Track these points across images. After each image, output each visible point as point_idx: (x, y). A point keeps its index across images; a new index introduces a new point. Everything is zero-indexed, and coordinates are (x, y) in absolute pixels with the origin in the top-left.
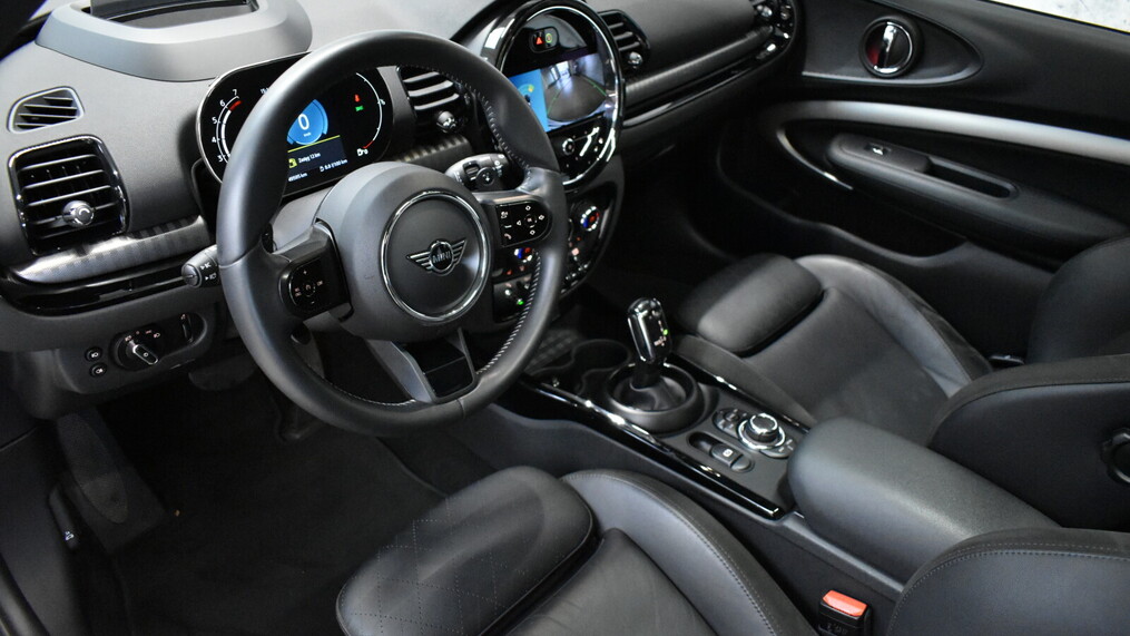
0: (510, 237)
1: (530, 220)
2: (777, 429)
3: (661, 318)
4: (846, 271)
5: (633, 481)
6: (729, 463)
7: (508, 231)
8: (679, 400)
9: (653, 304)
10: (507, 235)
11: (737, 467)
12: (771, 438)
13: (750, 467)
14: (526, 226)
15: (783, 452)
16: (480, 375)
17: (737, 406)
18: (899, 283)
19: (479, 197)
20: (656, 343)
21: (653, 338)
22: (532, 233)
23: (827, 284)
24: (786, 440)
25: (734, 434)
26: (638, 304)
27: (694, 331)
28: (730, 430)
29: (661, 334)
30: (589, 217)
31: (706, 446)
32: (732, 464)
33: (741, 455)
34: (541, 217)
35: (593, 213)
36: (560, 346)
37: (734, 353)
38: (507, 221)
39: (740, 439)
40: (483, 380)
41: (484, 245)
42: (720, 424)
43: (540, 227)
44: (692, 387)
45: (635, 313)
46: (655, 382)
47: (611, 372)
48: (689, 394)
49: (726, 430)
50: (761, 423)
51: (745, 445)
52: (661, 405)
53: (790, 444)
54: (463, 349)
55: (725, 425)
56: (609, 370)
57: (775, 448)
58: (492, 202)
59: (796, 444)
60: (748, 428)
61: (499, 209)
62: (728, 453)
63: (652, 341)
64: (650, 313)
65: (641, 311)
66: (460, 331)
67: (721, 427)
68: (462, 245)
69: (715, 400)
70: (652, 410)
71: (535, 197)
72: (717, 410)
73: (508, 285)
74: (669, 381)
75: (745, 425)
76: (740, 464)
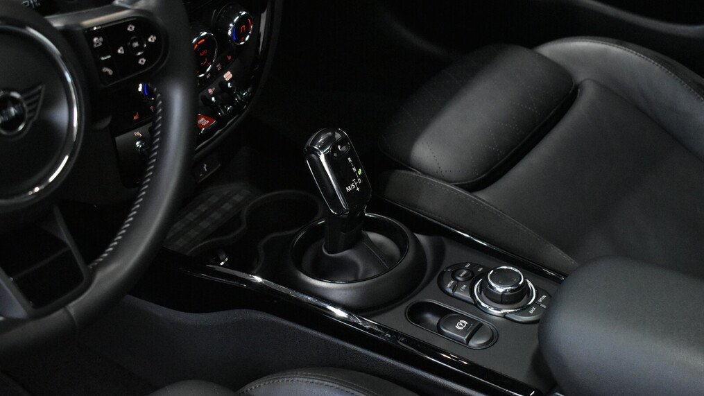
0: (110, 72)
1: (136, 44)
2: (525, 282)
3: (351, 154)
4: (603, 55)
5: (335, 381)
6: (465, 339)
7: (107, 63)
8: (392, 261)
9: (338, 136)
10: (105, 70)
11: (475, 343)
12: (517, 297)
13: (493, 340)
14: (131, 55)
15: (534, 314)
16: (95, 270)
17: (469, 259)
18: (674, 62)
19: (58, 23)
20: (348, 189)
21: (343, 181)
22: (142, 61)
23: (581, 76)
24: (537, 298)
25: (467, 297)
26: (317, 138)
27: (406, 164)
28: (462, 293)
29: (354, 175)
30: (237, 25)
31: (433, 319)
32: (468, 340)
33: (481, 325)
34: (152, 39)
35: (243, 19)
36: (227, 206)
37: (460, 186)
38: (103, 50)
39: (477, 304)
40: (99, 276)
41: (72, 89)
42: (449, 287)
43: (151, 52)
44: (406, 240)
45: (315, 151)
46: (356, 241)
47: (296, 235)
48: (403, 250)
49: (457, 293)
50: (502, 278)
51: (485, 311)
52: (366, 272)
53: (543, 302)
54: (65, 237)
55: (454, 288)
56: (292, 232)
57: (524, 309)
58: (79, 25)
59: (551, 301)
60: (485, 289)
61: (90, 33)
62: (461, 325)
63: (342, 186)
64: (334, 149)
65: (322, 148)
66: (57, 212)
67: (450, 291)
68: (39, 93)
69: (440, 253)
70: (357, 281)
71: (140, 11)
72: (443, 268)
73: (138, 134)
74: (374, 236)
75: (481, 285)
76: (479, 338)
